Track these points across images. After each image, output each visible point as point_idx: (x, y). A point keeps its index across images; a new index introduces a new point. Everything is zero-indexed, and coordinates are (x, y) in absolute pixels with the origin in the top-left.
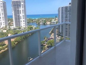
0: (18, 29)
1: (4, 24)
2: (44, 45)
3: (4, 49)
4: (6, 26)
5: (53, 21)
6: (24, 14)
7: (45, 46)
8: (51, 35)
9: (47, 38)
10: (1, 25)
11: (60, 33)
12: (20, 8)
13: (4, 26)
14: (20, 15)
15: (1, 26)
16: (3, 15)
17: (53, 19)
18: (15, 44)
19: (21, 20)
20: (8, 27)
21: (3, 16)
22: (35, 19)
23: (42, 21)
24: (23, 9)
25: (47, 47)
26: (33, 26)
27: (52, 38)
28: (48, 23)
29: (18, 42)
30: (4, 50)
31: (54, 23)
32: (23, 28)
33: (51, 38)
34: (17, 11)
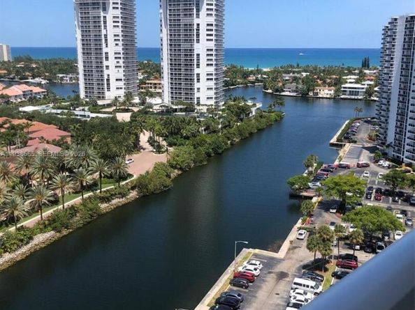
0: (181, 110)
1: (121, 84)
2: (305, 194)
3: (123, 195)
4: (129, 96)
5: (350, 82)
6: (212, 45)
7: (311, 198)
8: (341, 153)
9: (320, 164)
10: (109, 89)
11: (388, 146)
12: (198, 16)
13: (122, 93)
14: (196, 46)
15: (107, 94)
16: (120, 43)
17: (350, 73)
18: (168, 176)
19: (196, 71)
20: (137, 100)
21: (120, 49)
22: (259, 72)
23: (295, 79)
24: (212, 20)
25: (321, 203)
26: (250, 103)
27: (347, 167)
28: (326, 92)
29: (181, 169)
30: (123, 201)
31: (357, 93)
32: (204, 109)
33: (341, 166)
34: (182, 27)
